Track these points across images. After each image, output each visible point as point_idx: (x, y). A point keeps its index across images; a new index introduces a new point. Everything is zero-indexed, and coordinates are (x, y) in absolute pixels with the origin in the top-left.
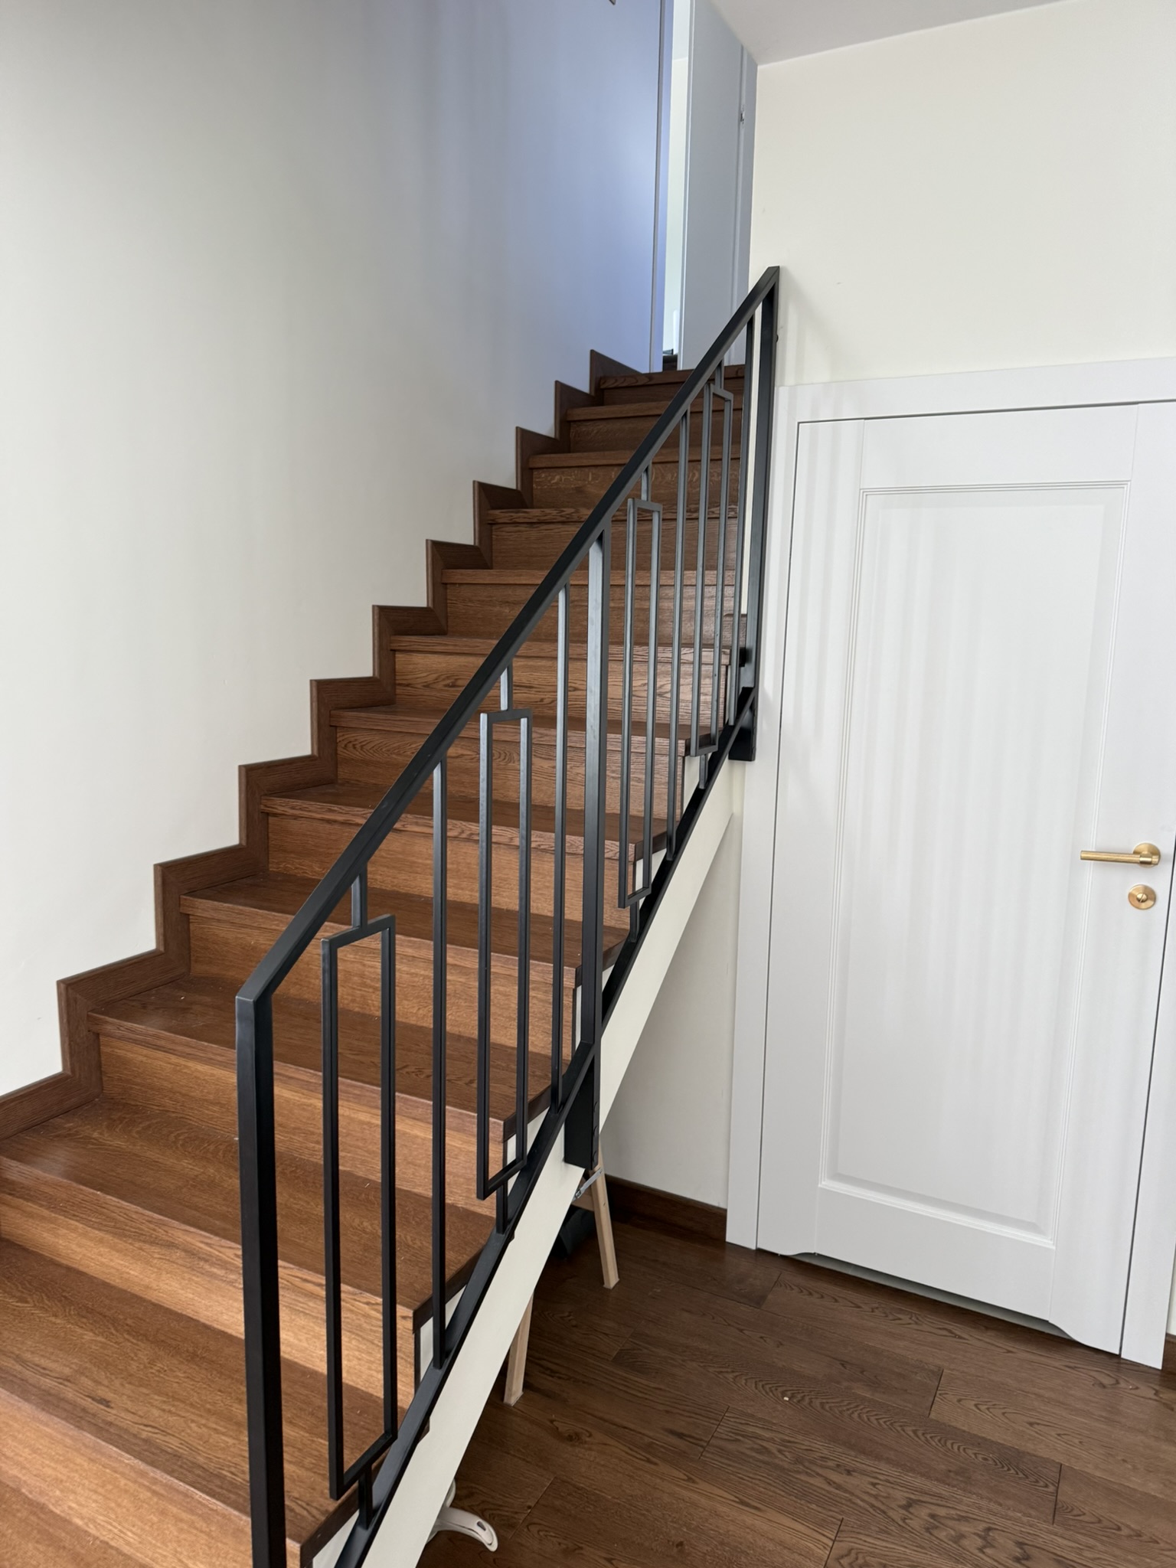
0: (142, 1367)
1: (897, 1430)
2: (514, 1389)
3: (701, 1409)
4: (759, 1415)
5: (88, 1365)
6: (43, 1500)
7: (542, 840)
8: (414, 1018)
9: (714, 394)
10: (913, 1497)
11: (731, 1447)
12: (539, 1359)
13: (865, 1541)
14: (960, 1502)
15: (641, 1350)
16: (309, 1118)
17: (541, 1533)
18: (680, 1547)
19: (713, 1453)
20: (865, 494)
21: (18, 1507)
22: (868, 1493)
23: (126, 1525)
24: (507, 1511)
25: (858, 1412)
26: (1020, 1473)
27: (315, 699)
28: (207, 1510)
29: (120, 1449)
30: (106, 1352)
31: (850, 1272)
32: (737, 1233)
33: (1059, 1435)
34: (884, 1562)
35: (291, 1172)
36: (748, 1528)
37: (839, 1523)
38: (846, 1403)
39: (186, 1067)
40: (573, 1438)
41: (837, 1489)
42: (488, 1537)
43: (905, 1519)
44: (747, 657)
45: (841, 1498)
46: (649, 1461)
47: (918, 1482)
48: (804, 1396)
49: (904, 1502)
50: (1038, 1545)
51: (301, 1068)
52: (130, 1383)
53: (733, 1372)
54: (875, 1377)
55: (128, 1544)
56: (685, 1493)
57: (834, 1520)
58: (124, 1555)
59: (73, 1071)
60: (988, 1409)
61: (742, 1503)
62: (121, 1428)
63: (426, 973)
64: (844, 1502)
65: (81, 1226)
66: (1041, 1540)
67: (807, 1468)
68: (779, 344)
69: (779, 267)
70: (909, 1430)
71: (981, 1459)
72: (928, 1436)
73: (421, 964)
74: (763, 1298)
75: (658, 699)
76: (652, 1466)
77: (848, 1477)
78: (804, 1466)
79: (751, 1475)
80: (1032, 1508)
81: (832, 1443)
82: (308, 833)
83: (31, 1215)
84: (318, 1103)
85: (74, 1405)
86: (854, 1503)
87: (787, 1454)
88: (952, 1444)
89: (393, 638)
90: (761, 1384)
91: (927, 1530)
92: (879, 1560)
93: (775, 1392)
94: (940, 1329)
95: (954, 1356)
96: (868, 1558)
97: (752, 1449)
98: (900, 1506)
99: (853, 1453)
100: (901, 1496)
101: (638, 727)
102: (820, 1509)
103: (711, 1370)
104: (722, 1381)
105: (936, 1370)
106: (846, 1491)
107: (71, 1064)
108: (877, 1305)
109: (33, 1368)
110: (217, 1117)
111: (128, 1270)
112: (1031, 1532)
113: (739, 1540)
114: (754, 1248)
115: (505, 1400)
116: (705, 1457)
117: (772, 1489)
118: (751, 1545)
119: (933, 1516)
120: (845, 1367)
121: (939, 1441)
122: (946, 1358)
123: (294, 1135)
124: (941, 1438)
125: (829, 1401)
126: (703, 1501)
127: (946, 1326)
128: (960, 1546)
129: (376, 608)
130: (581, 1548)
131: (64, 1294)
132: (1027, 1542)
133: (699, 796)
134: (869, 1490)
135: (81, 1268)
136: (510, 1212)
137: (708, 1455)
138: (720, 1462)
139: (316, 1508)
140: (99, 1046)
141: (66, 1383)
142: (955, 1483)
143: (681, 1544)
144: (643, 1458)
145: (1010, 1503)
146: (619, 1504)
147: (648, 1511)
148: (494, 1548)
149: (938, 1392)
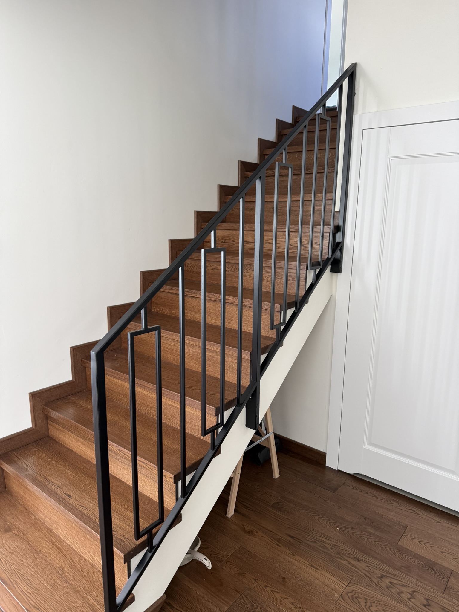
0: (85, 485)
1: (383, 547)
2: (230, 511)
3: (303, 528)
4: (326, 534)
5: (67, 483)
6: (51, 528)
7: (246, 302)
8: (195, 368)
9: (320, 118)
10: (384, 574)
11: (311, 544)
12: (243, 502)
13: (360, 588)
14: (404, 579)
15: (283, 503)
16: (152, 402)
17: (231, 566)
18: (283, 579)
19: (304, 546)
20: (391, 159)
21: (43, 529)
22: (365, 570)
23: (75, 540)
24: (220, 556)
25: (368, 538)
26: (433, 571)
27: (170, 247)
28: (96, 538)
29: (71, 513)
30: (74, 479)
31: (375, 483)
32: (331, 463)
33: (454, 558)
34: (366, 597)
35: (144, 421)
36: (312, 576)
37: (351, 579)
38: (363, 534)
39: (113, 380)
40: (250, 533)
41: (352, 566)
42: (208, 564)
43: (379, 582)
44: (338, 229)
45: (353, 570)
46: (278, 545)
47: (387, 568)
48: (346, 529)
49: (380, 576)
50: (435, 601)
51: (148, 383)
52: (80, 491)
53: (318, 516)
54: (378, 525)
55: (76, 546)
56: (290, 559)
57: (349, 578)
58: (74, 550)
59: (76, 379)
60: (424, 544)
61: (312, 566)
62: (73, 506)
63: (198, 351)
64: (354, 571)
65: (72, 434)
66: (437, 599)
67: (341, 557)
68: (356, 97)
69: (356, 63)
70: (388, 548)
71: (417, 563)
72: (396, 551)
73: (197, 348)
74: (336, 489)
75: (302, 247)
76: (279, 547)
77: (358, 562)
78: (340, 556)
79: (318, 556)
80: (435, 586)
81: (354, 548)
82: (165, 297)
83: (58, 429)
84: (155, 396)
85: (59, 496)
86: (358, 573)
87: (334, 550)
88: (405, 556)
89: (202, 223)
90: (329, 522)
91: (387, 588)
92: (365, 597)
93: (334, 526)
94: (410, 509)
95: (414, 521)
96: (359, 595)
97: (320, 546)
98: (377, 577)
99: (362, 554)
100: (379, 573)
101: (292, 258)
102: (343, 573)
103: (310, 514)
104: (313, 519)
105: (405, 525)
106: (356, 568)
107: (75, 377)
108: (384, 497)
109: (49, 482)
110: (123, 399)
111: (86, 452)
112: (433, 595)
113: (308, 580)
114: (337, 470)
115: (227, 515)
116: (300, 546)
117: (325, 562)
118: (312, 583)
119: (391, 583)
120: (365, 520)
121: (400, 554)
122: (410, 521)
123: (147, 407)
124: (401, 553)
125: (356, 532)
126: (296, 563)
127: (413, 509)
128: (400, 596)
129: (196, 212)
130: (245, 573)
131: (65, 458)
132: (430, 599)
133: (312, 286)
134: (365, 569)
135: (73, 450)
136: (217, 443)
137: (302, 546)
138: (305, 549)
139: (133, 543)
140: (86, 371)
141: (59, 488)
142: (403, 571)
143: (284, 578)
144: (275, 543)
145: (426, 582)
146: (263, 559)
147: (274, 563)
148: (210, 568)
149: (404, 534)
